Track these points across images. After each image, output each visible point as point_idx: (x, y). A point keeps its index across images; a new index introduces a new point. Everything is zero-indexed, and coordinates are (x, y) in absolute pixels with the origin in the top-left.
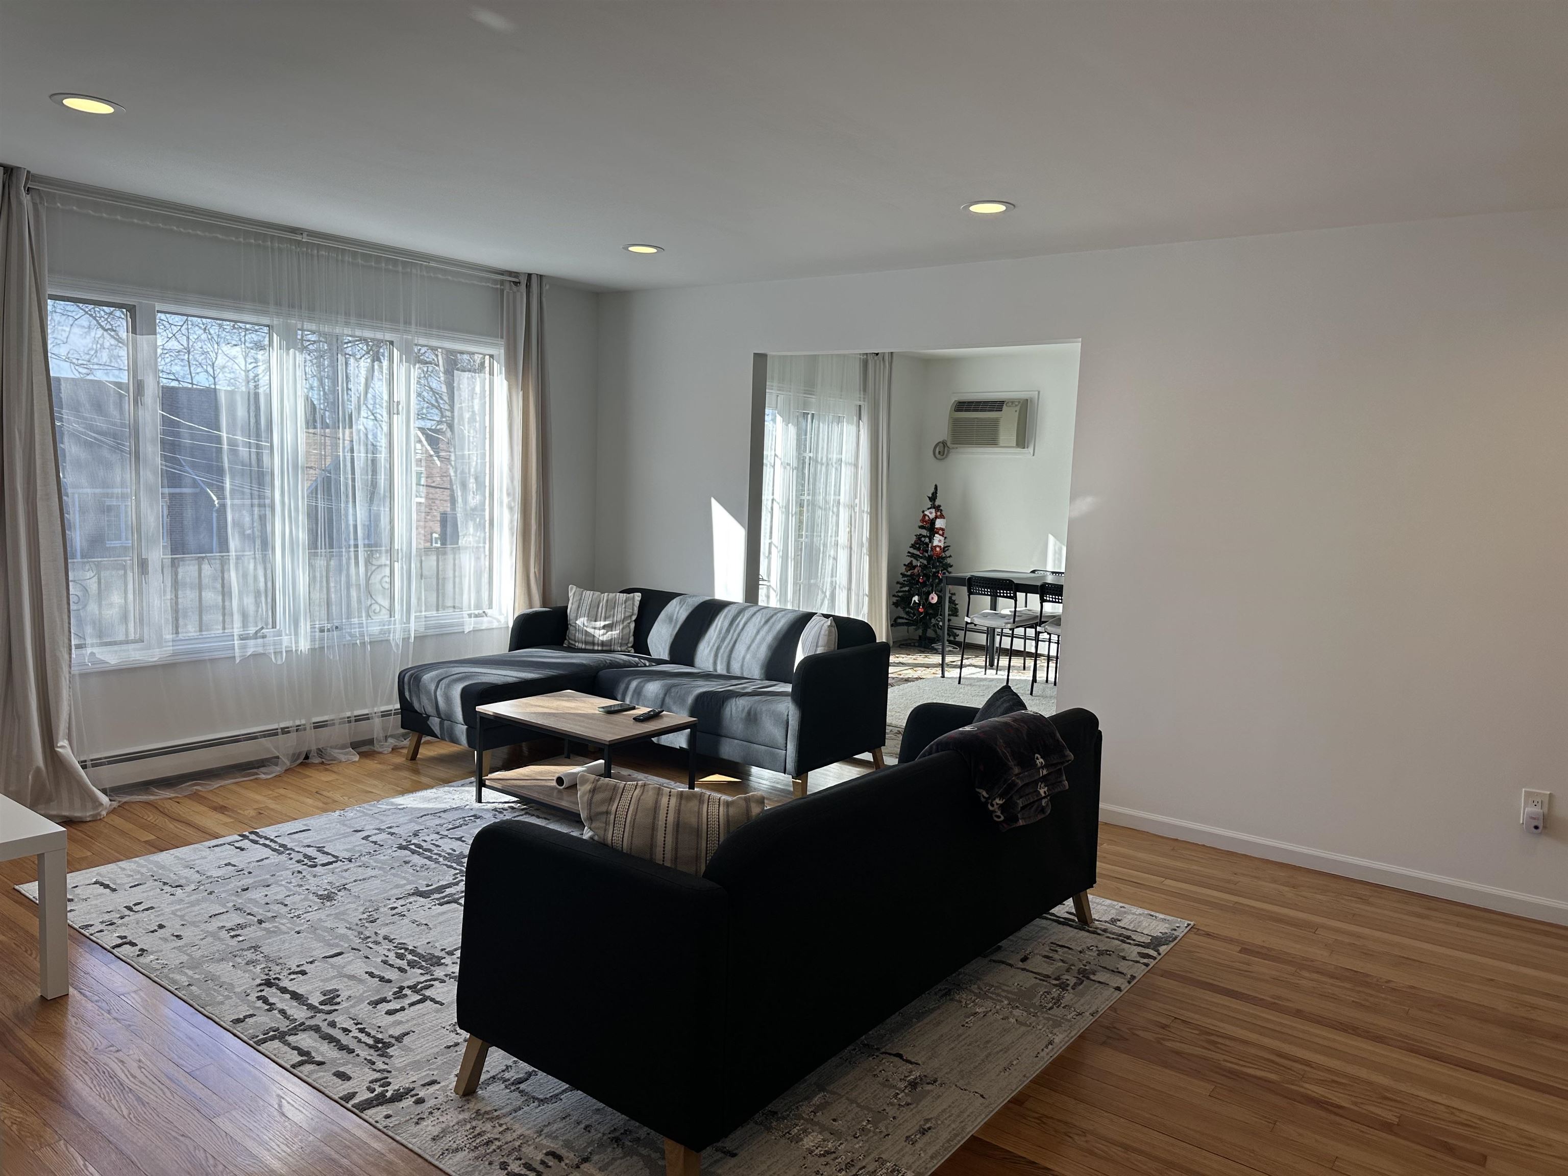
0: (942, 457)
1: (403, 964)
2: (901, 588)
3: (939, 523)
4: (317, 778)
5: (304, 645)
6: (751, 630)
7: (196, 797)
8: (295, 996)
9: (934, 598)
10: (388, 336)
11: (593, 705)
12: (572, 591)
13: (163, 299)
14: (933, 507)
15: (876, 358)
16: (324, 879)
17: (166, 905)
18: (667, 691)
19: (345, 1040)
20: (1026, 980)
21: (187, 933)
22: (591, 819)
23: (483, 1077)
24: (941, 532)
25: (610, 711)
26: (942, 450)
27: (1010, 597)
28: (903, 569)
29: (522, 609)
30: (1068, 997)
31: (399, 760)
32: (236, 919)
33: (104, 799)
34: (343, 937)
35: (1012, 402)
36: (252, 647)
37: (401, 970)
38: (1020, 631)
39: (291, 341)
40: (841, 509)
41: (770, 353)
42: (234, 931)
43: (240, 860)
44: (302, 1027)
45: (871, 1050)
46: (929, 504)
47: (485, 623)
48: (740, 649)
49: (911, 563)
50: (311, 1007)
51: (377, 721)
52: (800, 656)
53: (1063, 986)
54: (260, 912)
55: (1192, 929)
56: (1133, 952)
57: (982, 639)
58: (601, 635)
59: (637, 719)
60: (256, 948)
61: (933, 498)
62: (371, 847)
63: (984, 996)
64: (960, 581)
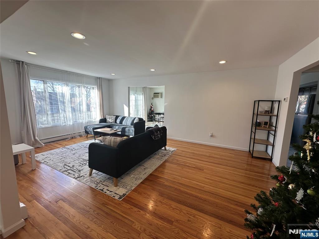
1: (83, 161)
2: (148, 114)
3: (153, 107)
4: (74, 140)
5: (71, 124)
6: (129, 119)
7: (57, 143)
8: (68, 166)
9: (152, 116)
10: (82, 85)
11: (109, 129)
12: (107, 116)
13: (48, 80)
15: (144, 87)
16: (74, 152)
17: (51, 156)
18: (119, 127)
19: (75, 171)
20: (159, 156)
21: (54, 160)
22: (103, 142)
23: (92, 173)
25: (111, 130)
26: (153, 98)
27: (160, 115)
28: (149, 112)
29: (101, 118)
30: (163, 158)
31: (85, 137)
32: (61, 158)
33: (43, 144)
34: (76, 159)
35: (160, 93)
36: (64, 124)
37: (83, 162)
38: (162, 119)
39: (67, 85)
41: (130, 87)
42: (61, 159)
43: (62, 150)
44: (69, 170)
45: (140, 165)
47: (96, 120)
48: (128, 122)
50: (71, 167)
51: (82, 133)
52: (135, 122)
53: (162, 157)
54: (65, 157)
55: (177, 149)
56: (170, 152)
57: (157, 120)
58: (111, 121)
59: (114, 131)
60: (64, 161)
61: (152, 104)
62: (80, 148)
63: (153, 158)
64: (155, 113)
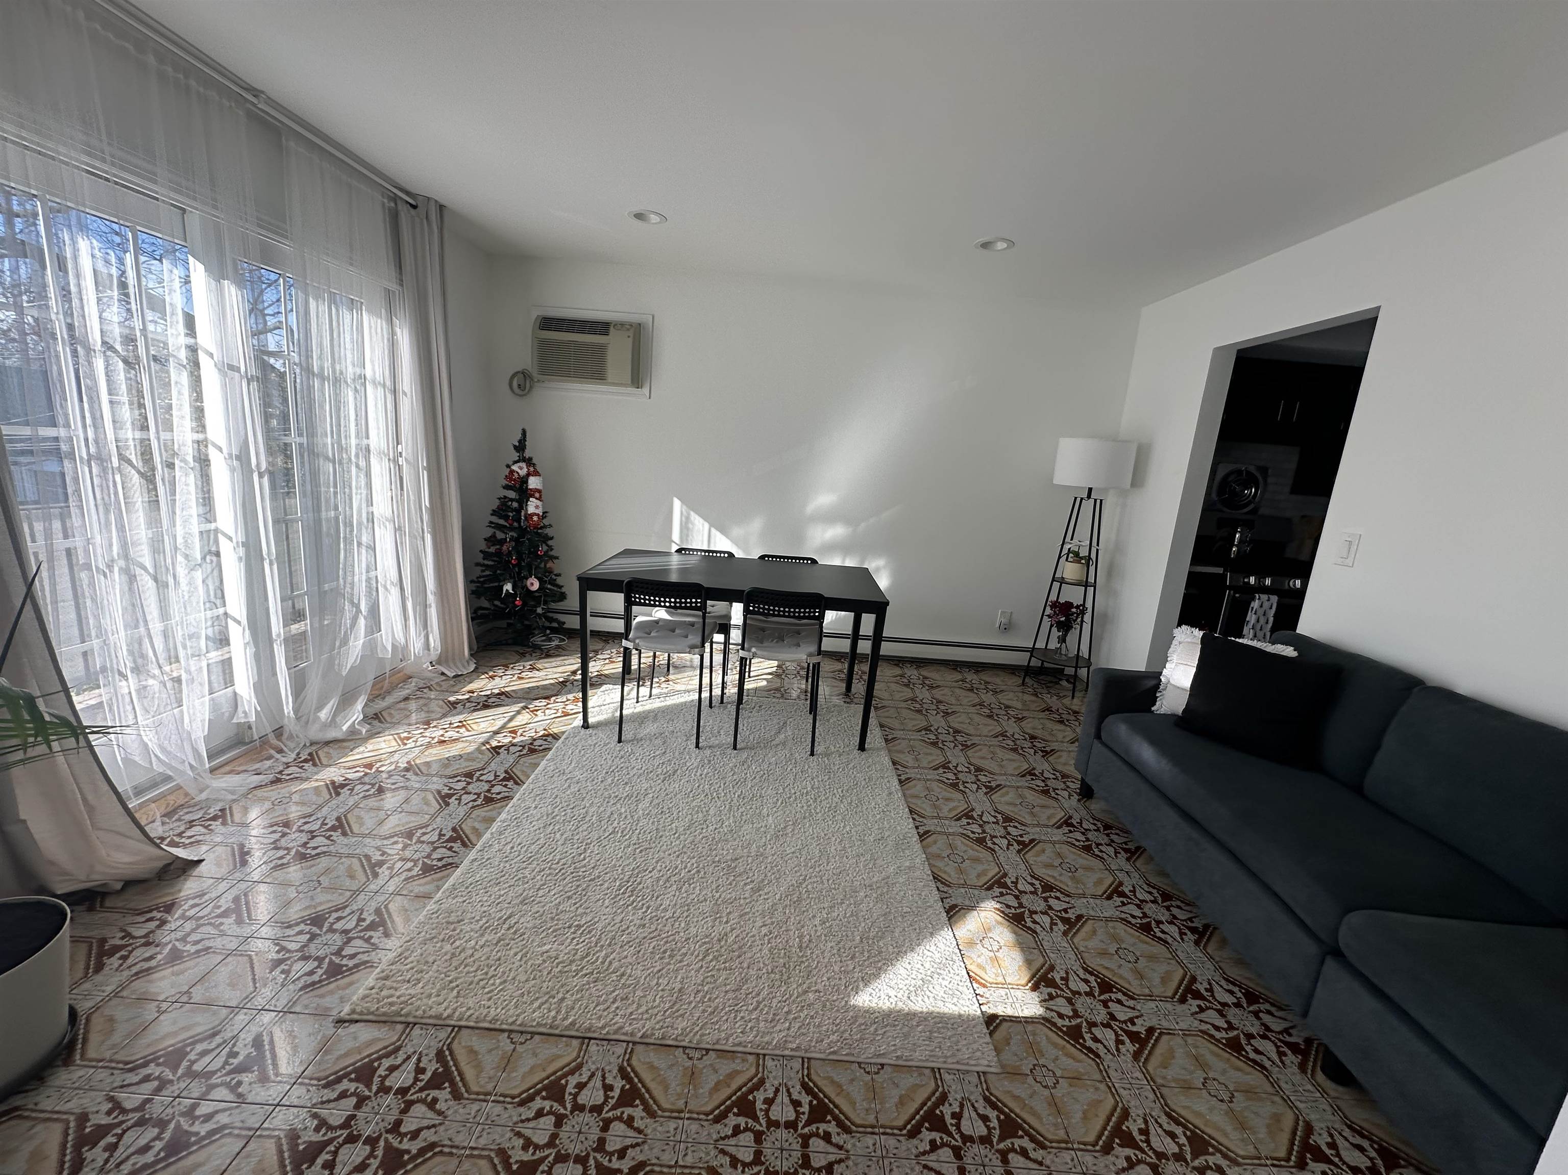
0: (521, 393)
2: (483, 571)
3: (534, 483)
9: (534, 584)
14: (522, 459)
15: (412, 211)
24: (537, 495)
26: (522, 383)
27: (696, 609)
28: (483, 546)
35: (622, 325)
40: (374, 461)
46: (515, 456)
49: (494, 536)
61: (521, 447)
